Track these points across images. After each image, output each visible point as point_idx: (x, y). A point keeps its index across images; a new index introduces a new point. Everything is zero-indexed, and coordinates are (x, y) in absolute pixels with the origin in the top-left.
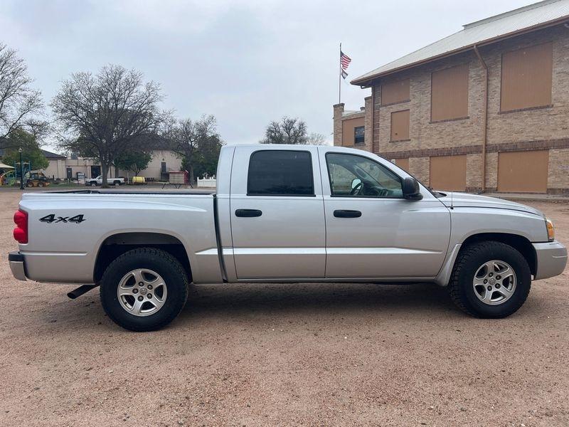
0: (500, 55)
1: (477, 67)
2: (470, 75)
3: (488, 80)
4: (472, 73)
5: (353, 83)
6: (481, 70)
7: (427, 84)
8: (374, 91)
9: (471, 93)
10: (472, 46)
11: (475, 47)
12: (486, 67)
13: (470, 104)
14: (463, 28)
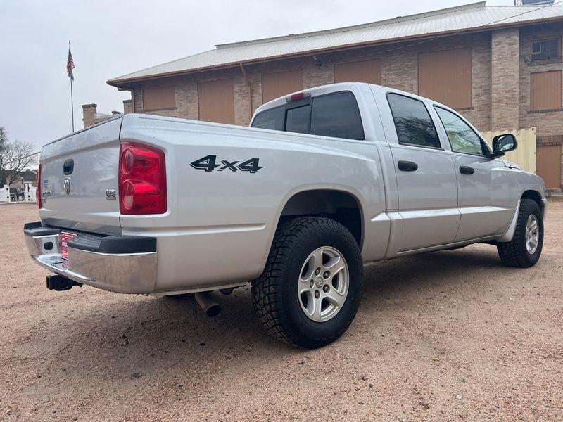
0: (260, 75)
1: (240, 83)
2: (235, 90)
3: (251, 97)
4: (236, 89)
5: (110, 83)
6: (245, 86)
7: (193, 94)
8: (134, 95)
9: (236, 106)
10: (238, 64)
11: (241, 64)
12: (249, 84)
13: (236, 117)
14: (215, 48)
